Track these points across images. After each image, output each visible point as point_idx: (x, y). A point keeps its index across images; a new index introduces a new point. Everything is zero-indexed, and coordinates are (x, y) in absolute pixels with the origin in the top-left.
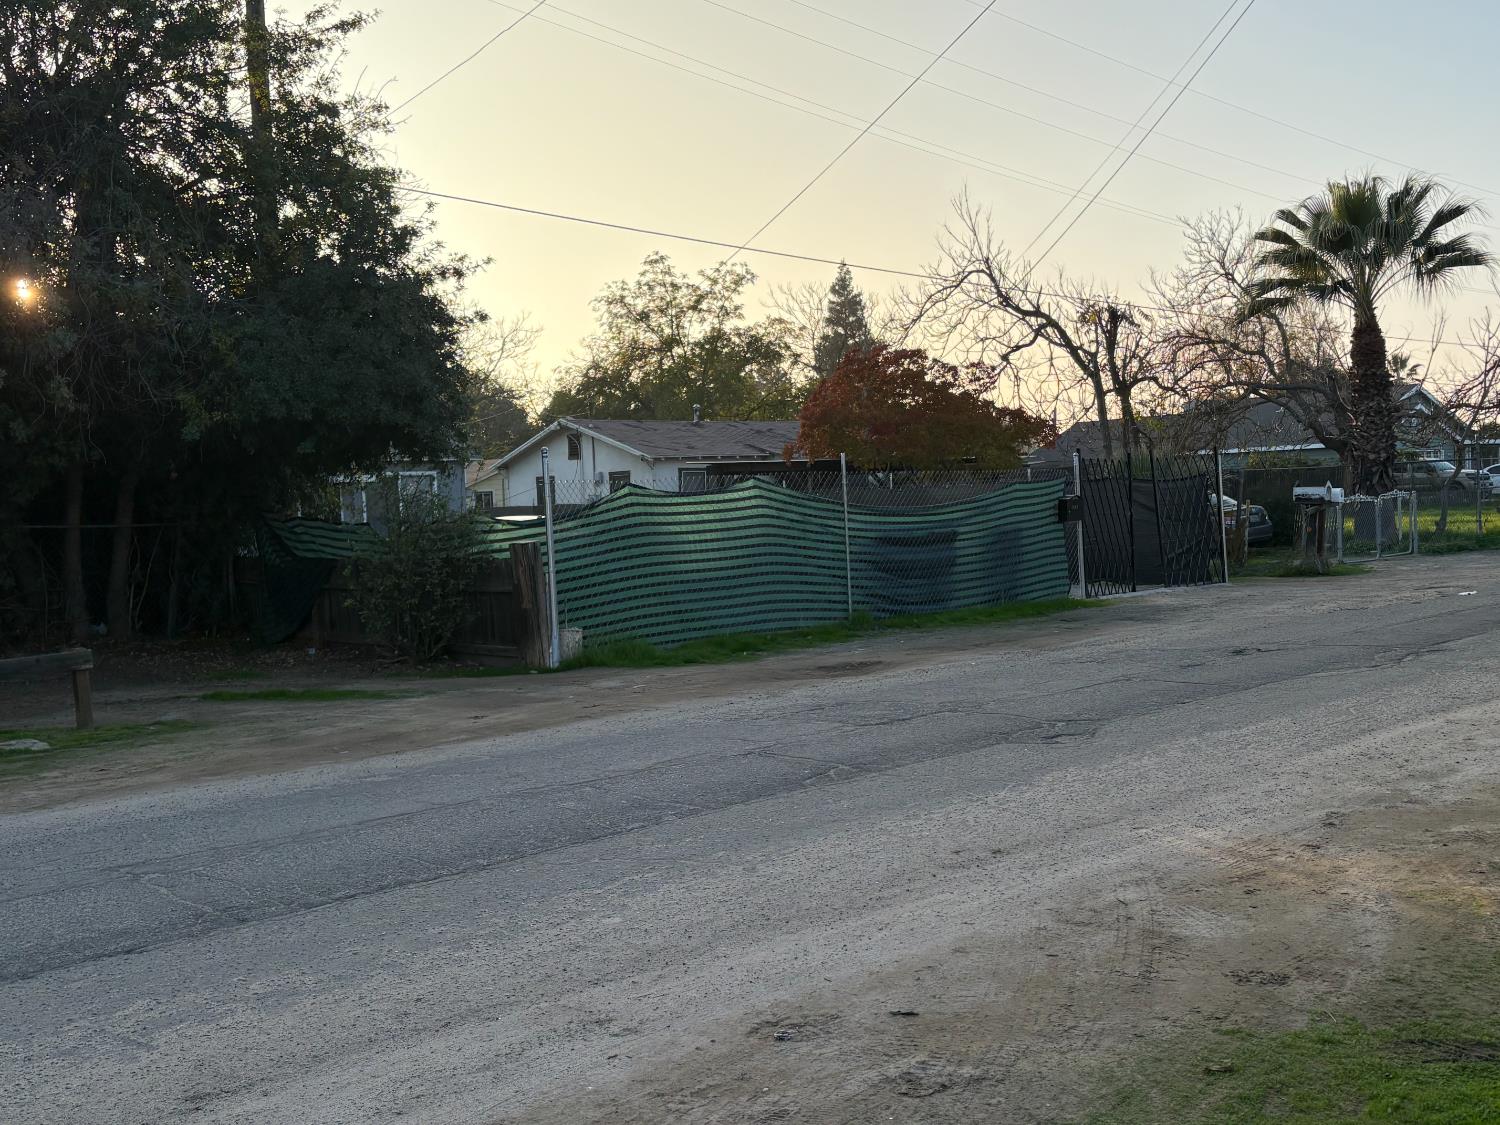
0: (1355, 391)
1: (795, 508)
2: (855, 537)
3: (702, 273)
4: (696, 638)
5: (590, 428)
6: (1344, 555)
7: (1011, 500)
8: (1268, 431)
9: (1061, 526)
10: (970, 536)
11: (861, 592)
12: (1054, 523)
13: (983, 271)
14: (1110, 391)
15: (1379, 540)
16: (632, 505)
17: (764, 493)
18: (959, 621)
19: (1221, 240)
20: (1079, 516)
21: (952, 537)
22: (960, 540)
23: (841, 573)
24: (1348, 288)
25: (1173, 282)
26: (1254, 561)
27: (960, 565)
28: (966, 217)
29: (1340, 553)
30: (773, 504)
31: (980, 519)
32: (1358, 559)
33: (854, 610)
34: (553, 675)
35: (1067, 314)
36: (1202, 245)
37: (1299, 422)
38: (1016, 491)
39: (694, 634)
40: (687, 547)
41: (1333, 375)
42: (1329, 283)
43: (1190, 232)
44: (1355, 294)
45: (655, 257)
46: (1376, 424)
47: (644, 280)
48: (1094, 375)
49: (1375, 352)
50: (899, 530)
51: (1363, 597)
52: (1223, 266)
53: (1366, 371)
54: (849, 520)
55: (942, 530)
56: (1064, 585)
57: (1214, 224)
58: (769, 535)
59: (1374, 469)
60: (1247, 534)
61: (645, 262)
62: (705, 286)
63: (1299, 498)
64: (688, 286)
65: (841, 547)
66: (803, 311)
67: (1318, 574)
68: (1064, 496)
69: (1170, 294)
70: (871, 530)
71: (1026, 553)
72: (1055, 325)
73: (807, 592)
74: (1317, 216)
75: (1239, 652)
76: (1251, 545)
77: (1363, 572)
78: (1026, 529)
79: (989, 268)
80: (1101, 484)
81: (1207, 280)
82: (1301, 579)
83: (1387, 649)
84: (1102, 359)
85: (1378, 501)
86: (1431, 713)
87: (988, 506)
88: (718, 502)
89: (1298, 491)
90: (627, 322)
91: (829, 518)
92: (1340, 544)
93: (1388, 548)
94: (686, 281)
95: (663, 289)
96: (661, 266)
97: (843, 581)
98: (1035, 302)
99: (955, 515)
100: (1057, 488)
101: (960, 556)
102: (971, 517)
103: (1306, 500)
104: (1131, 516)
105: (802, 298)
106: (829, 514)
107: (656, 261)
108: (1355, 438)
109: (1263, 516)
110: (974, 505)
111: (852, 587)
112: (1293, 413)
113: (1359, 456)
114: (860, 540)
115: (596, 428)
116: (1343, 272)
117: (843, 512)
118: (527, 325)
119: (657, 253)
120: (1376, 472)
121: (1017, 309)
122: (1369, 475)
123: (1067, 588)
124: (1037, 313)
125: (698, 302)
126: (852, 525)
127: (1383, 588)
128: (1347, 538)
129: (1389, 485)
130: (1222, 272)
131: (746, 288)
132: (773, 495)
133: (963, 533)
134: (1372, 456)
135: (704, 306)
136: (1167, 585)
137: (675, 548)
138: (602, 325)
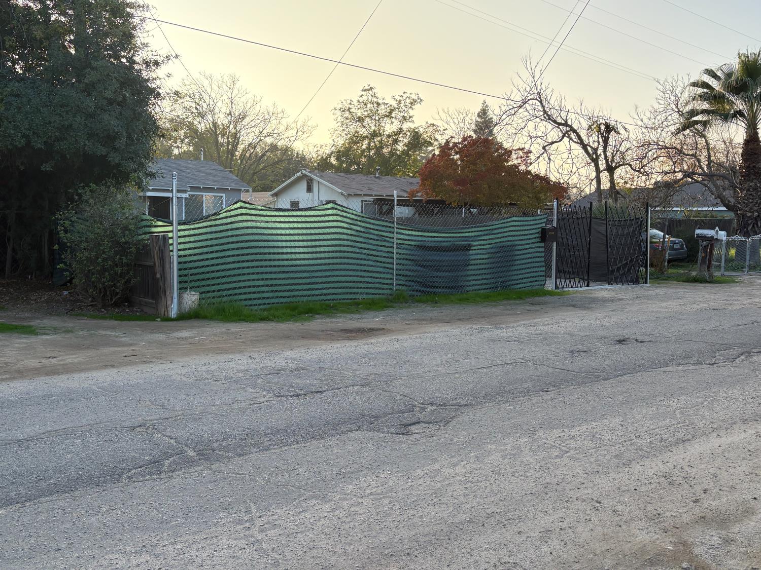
0: (742, 176)
1: (359, 223)
2: (400, 244)
3: (393, 97)
4: (282, 303)
5: (317, 176)
6: (725, 271)
7: (510, 226)
8: (694, 198)
9: (542, 244)
10: (479, 247)
11: (403, 278)
12: (538, 242)
13: (536, 99)
14: (603, 170)
15: (747, 264)
16: (242, 214)
17: (339, 212)
18: (465, 300)
19: (677, 92)
20: (555, 238)
21: (468, 248)
22: (472, 250)
23: (390, 266)
24: (742, 115)
25: (648, 114)
26: (670, 270)
27: (472, 265)
28: (529, 69)
29: (723, 269)
30: (345, 220)
31: (488, 237)
32: (734, 273)
33: (397, 290)
34: (170, 323)
35: (581, 125)
36: (667, 95)
37: (712, 194)
38: (513, 221)
39: (282, 300)
40: (280, 244)
41: (733, 169)
42: (732, 112)
43: (660, 87)
44: (746, 119)
45: (369, 88)
46: (753, 196)
47: (361, 100)
48: (595, 161)
49: (756, 154)
50: (431, 241)
51: (727, 300)
52: (677, 107)
53: (750, 164)
54: (397, 233)
55: (463, 243)
56: (541, 281)
57: (674, 83)
58: (340, 239)
59: (750, 222)
60: (667, 255)
61: (362, 90)
62: (394, 104)
63: (698, 236)
64: (384, 104)
65: (391, 250)
66: (455, 123)
67: (707, 282)
68: (546, 226)
69: (646, 120)
70: (412, 240)
71: (518, 260)
72: (575, 131)
73: (368, 277)
74: (729, 75)
75: (620, 342)
76: (669, 261)
77: (734, 282)
78: (519, 245)
79: (540, 98)
80: (580, 221)
81: (668, 114)
82: (695, 284)
83: (728, 347)
84: (600, 151)
85: (749, 240)
86: (745, 421)
87: (492, 230)
88: (306, 216)
89: (698, 231)
90: (351, 121)
91: (383, 231)
92: (723, 264)
93: (752, 268)
94: (384, 101)
95: (372, 105)
96: (371, 92)
97: (391, 271)
98: (565, 118)
99: (470, 234)
100: (542, 221)
101: (472, 260)
102: (481, 235)
103: (703, 238)
104: (590, 240)
105: (454, 116)
106: (383, 229)
107: (368, 90)
108: (740, 203)
109: (682, 245)
110: (484, 228)
111: (396, 275)
112: (709, 189)
113: (741, 214)
114: (406, 246)
115: (321, 176)
116: (740, 105)
117: (393, 228)
118: (309, 123)
119: (369, 86)
120: (751, 223)
121: (555, 122)
122: (746, 225)
123: (543, 283)
124: (566, 124)
125: (391, 113)
126: (399, 236)
127: (743, 294)
128: (729, 260)
129: (758, 231)
130: (677, 110)
131: (417, 106)
132: (345, 214)
133: (475, 246)
134: (749, 214)
135: (393, 115)
136: (610, 284)
137: (271, 244)
138: (338, 122)
